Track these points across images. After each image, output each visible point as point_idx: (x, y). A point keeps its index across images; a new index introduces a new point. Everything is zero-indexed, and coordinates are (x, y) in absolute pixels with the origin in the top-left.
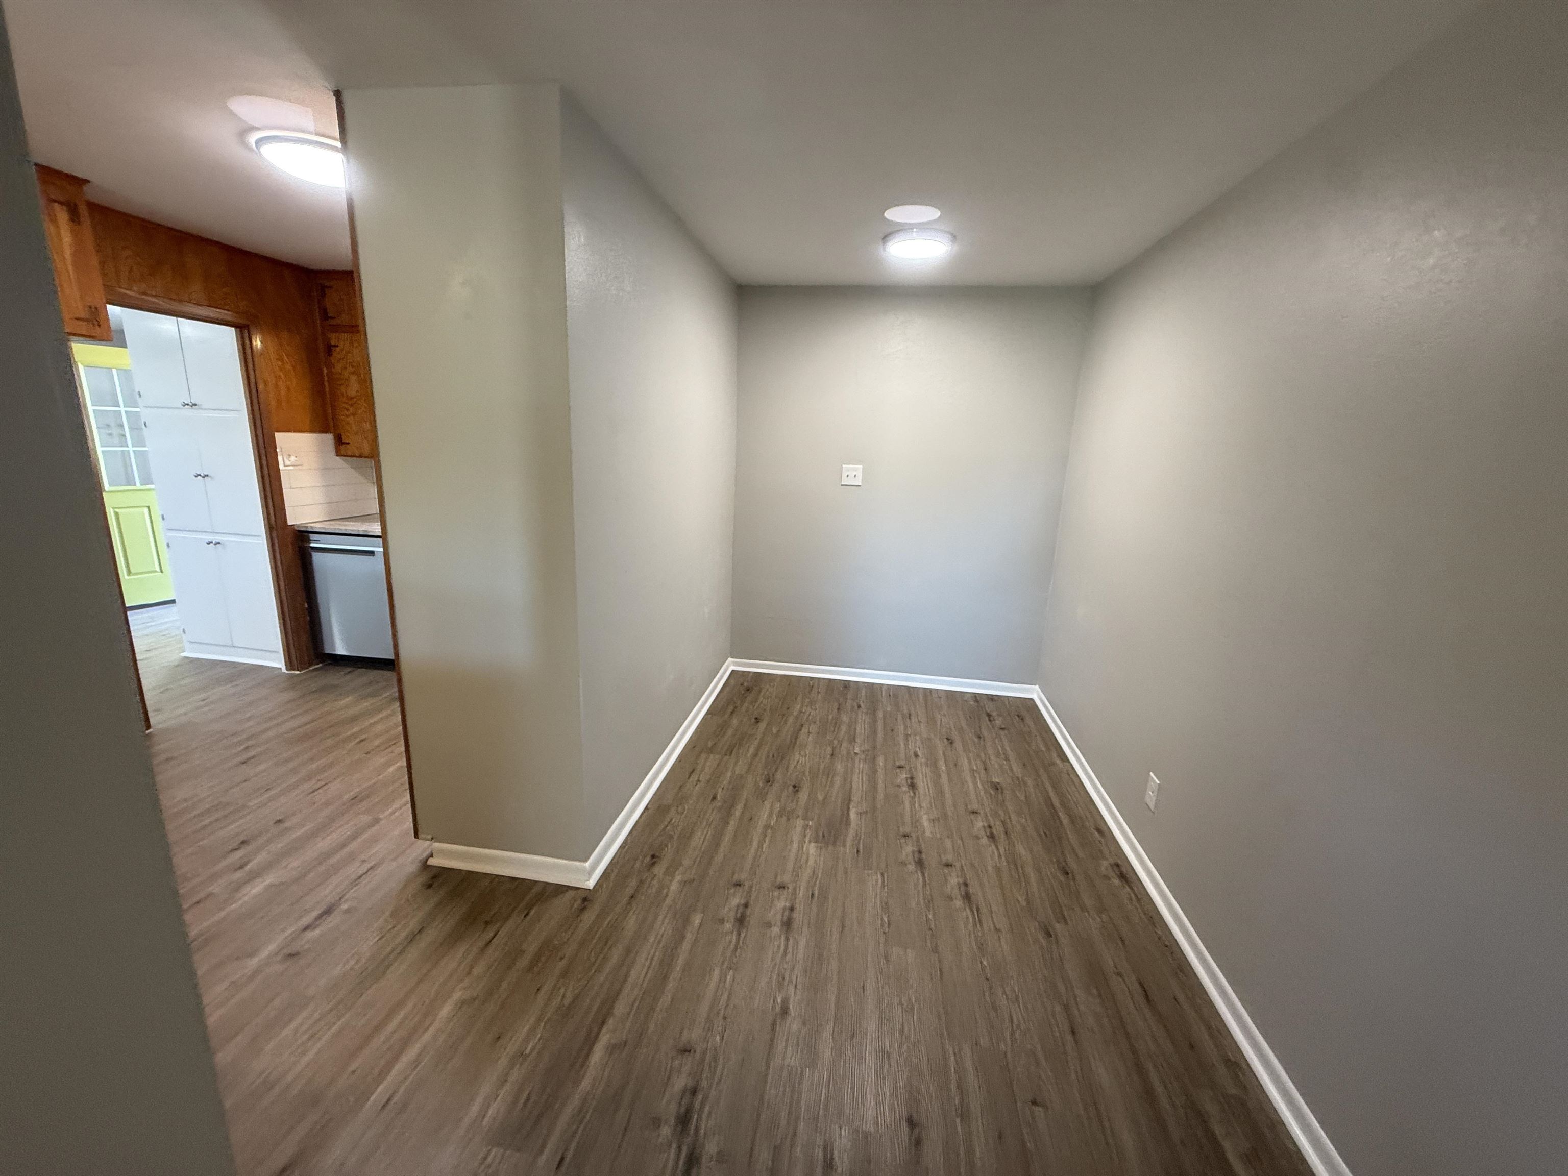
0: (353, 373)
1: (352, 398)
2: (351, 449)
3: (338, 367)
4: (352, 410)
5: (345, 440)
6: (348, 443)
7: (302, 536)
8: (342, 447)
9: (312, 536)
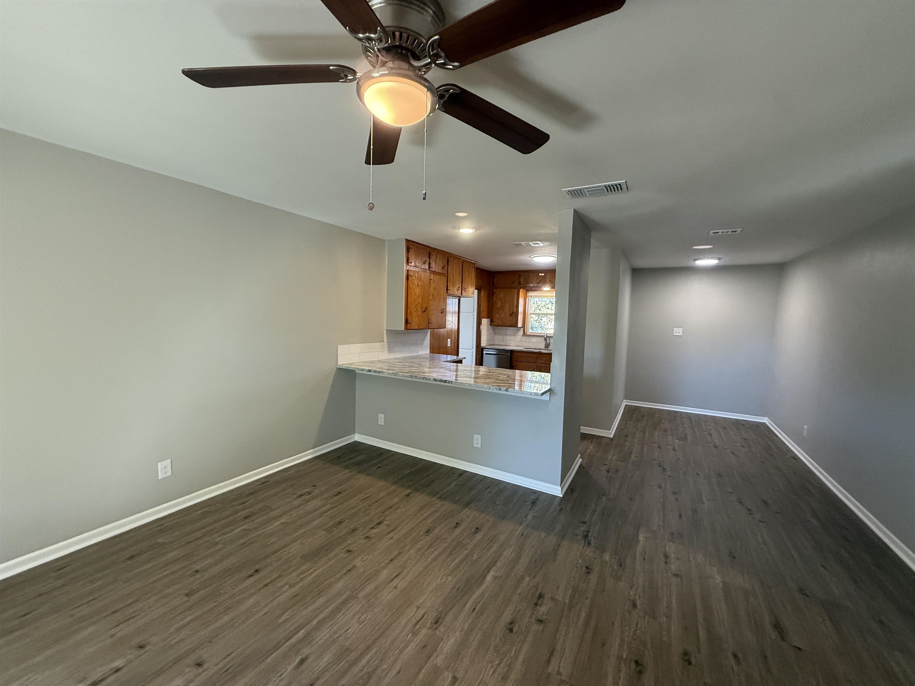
0: (500, 300)
1: (498, 308)
2: (495, 323)
3: (495, 299)
4: (497, 312)
5: (494, 321)
6: (494, 322)
7: (483, 349)
8: (492, 323)
9: (485, 350)
